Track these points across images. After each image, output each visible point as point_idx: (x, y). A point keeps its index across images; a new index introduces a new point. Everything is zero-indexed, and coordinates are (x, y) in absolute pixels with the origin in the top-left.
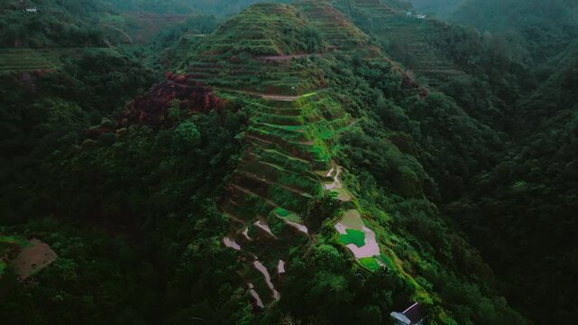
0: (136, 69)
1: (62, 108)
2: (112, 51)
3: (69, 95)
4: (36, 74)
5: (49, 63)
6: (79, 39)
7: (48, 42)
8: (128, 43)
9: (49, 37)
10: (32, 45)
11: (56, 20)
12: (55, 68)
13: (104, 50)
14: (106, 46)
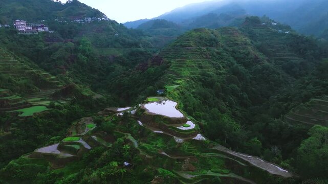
0: (149, 56)
1: (120, 68)
2: (142, 49)
3: (123, 64)
4: (113, 56)
5: (119, 53)
6: (131, 45)
7: (120, 46)
8: (152, 47)
9: (121, 44)
10: (115, 47)
11: (124, 38)
12: (120, 54)
13: (139, 49)
14: (140, 47)
